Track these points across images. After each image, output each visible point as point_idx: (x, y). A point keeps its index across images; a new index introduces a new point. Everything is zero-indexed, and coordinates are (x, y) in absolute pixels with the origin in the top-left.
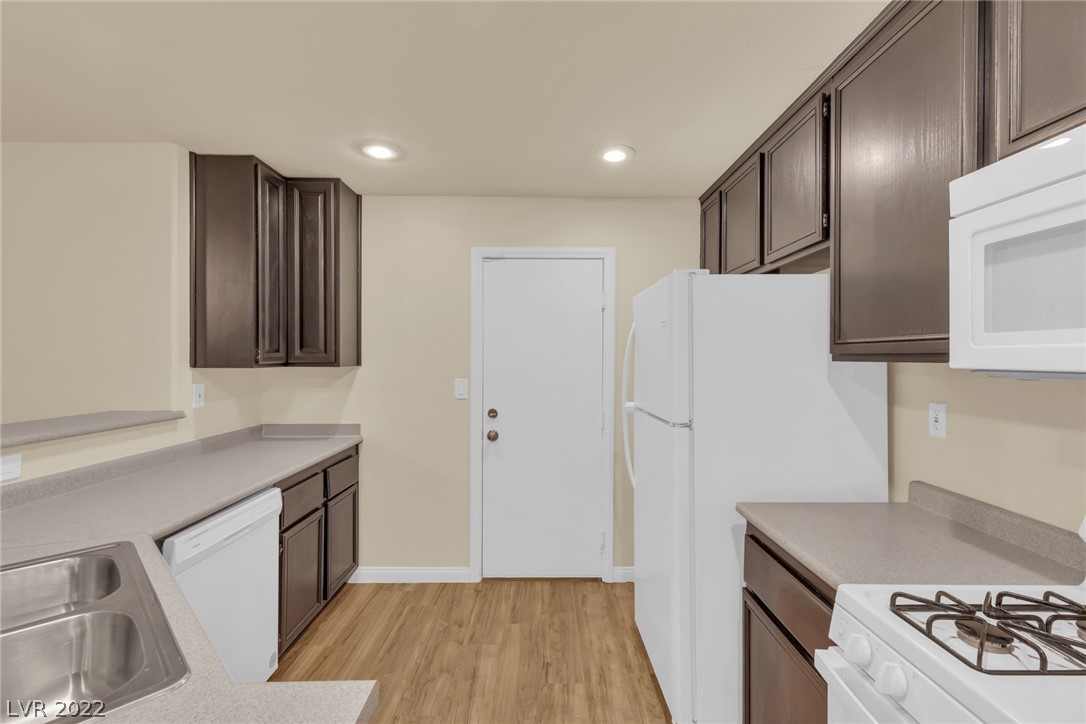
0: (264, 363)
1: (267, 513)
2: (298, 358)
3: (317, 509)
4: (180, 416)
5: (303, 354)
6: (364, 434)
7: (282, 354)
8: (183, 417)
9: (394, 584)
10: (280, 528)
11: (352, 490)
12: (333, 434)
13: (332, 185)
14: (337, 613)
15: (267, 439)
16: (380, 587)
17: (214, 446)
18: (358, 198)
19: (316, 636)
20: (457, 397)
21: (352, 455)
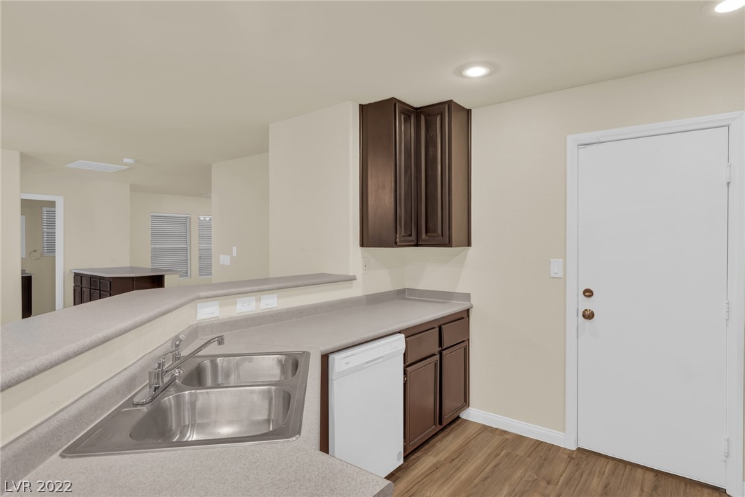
0: (401, 244)
1: (394, 350)
2: (424, 241)
3: (434, 355)
4: (353, 279)
5: (427, 238)
6: (474, 301)
7: (413, 237)
8: (355, 279)
9: (497, 429)
10: (404, 363)
11: (463, 345)
12: (451, 300)
13: (447, 106)
14: (450, 438)
15: (409, 299)
16: (485, 429)
17: (375, 300)
18: (469, 112)
19: (433, 450)
20: (553, 275)
21: (463, 317)
